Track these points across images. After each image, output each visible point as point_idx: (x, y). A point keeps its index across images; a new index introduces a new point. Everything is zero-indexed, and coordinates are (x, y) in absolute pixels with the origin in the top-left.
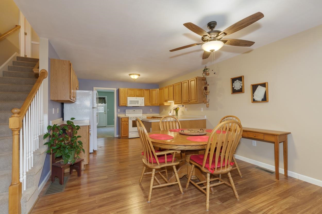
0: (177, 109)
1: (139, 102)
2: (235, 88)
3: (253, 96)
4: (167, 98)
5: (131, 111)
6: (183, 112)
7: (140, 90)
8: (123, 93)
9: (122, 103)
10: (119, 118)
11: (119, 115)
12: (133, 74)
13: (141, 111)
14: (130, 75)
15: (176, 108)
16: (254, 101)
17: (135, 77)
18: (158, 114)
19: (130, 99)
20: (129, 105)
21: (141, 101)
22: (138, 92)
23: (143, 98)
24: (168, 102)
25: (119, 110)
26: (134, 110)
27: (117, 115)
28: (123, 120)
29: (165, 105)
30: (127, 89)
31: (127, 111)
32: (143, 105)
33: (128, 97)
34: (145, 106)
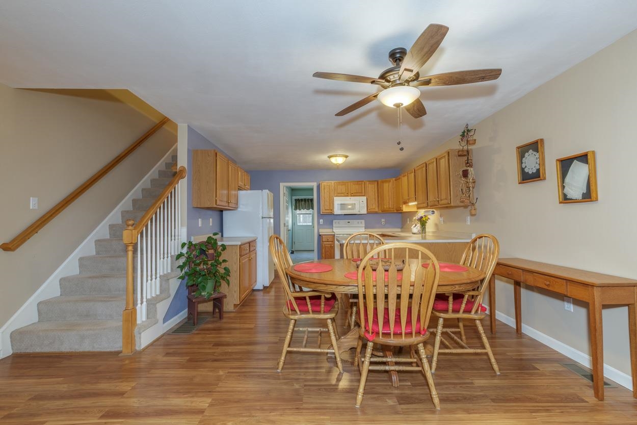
0: (424, 219)
1: (357, 207)
2: (526, 170)
3: (563, 187)
4: (406, 197)
5: (342, 222)
6: (436, 225)
7: (359, 182)
8: (325, 191)
9: (322, 211)
11: (321, 231)
12: (336, 156)
13: (361, 223)
14: (330, 157)
15: (422, 217)
16: (566, 199)
17: (338, 161)
18: (399, 230)
19: (338, 201)
20: (337, 211)
21: (359, 204)
22: (354, 188)
23: (364, 198)
24: (410, 204)
25: (321, 221)
26: (349, 221)
28: (324, 239)
29: (404, 211)
30: (333, 182)
31: (336, 223)
32: (364, 211)
33: (335, 198)
34: (368, 213)
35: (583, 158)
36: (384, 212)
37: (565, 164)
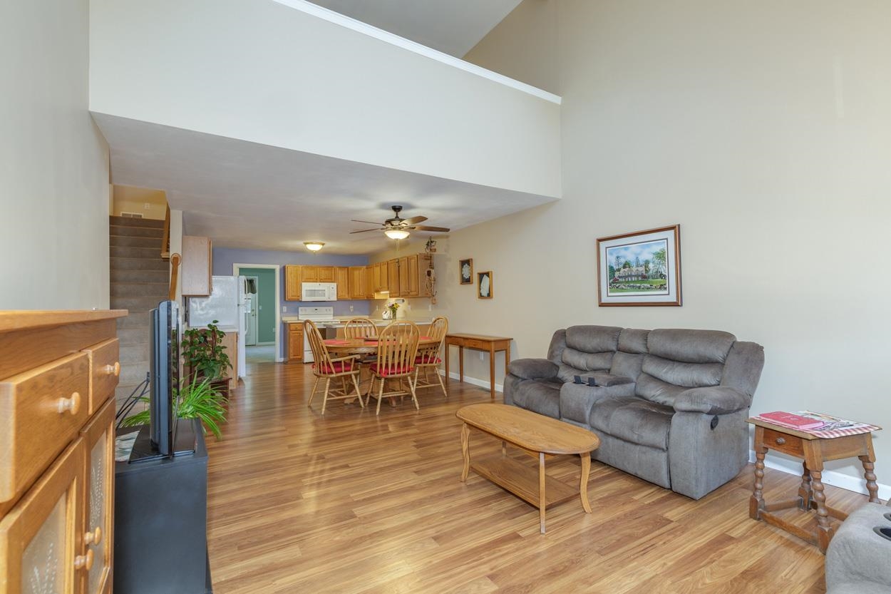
0: (395, 306)
1: (327, 293)
3: (480, 289)
4: (378, 286)
5: (310, 310)
6: (405, 312)
7: (329, 268)
8: (292, 275)
9: (290, 295)
10: (285, 326)
11: (285, 319)
12: (313, 243)
13: (330, 310)
14: (305, 244)
15: (393, 305)
19: (306, 286)
20: (304, 299)
21: (329, 291)
22: (323, 273)
23: (334, 285)
24: (382, 292)
25: (285, 309)
26: (316, 308)
27: (281, 318)
28: (292, 327)
29: (376, 298)
30: (301, 266)
31: (302, 310)
32: (334, 298)
33: (303, 283)
34: (338, 300)
35: (487, 274)
36: (354, 300)
37: (481, 275)
